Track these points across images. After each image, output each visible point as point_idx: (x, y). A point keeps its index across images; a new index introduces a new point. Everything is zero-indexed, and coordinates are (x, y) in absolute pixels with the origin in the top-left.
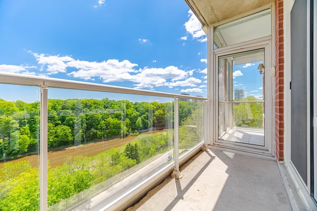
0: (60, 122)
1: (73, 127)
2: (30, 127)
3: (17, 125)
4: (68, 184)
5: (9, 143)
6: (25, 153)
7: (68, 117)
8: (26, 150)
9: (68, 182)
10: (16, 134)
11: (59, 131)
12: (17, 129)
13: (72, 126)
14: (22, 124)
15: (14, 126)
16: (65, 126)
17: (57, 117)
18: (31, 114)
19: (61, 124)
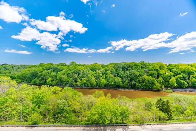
1: (123, 79)
2: (105, 76)
3: (101, 75)
4: (117, 111)
5: (99, 82)
6: (103, 87)
7: (120, 72)
10: (101, 78)
11: (116, 80)
12: (102, 76)
14: (103, 74)
15: (100, 75)
16: (119, 77)
17: (115, 72)
18: (106, 70)
19: (117, 76)
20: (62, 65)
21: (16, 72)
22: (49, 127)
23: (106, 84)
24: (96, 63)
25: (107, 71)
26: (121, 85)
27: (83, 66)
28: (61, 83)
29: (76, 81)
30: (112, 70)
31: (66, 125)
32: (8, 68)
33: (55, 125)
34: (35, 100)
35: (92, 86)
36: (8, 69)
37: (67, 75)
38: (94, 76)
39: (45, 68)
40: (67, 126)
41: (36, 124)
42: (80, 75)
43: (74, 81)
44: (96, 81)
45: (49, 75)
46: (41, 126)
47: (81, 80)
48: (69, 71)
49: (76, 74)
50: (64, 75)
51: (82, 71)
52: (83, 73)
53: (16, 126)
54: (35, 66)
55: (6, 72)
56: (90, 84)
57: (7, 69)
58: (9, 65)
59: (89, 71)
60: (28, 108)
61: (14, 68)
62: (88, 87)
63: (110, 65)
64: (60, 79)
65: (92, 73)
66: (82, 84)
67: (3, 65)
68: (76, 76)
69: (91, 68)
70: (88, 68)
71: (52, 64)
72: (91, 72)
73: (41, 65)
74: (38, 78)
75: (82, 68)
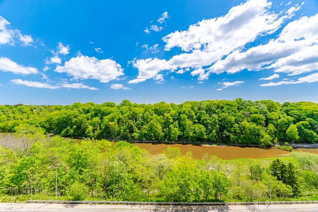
0: (197, 121)
1: (207, 127)
2: (178, 122)
3: (171, 121)
4: (208, 181)
5: (169, 132)
6: (176, 141)
7: (203, 117)
8: (177, 139)
9: (208, 178)
10: (171, 126)
11: (196, 128)
12: (173, 123)
13: (206, 125)
14: (174, 120)
15: (170, 121)
16: (201, 125)
17: (195, 116)
18: (178, 113)
19: (198, 123)
20: (108, 106)
21: (38, 117)
22: (99, 205)
23: (180, 136)
24: (162, 103)
25: (182, 115)
26: (205, 137)
27: (142, 106)
28: (108, 134)
29: (132, 131)
30: (189, 113)
31: (126, 202)
32: (25, 111)
33: (109, 202)
34: (74, 162)
35: (158, 139)
36: (26, 113)
37: (118, 121)
38: (159, 122)
39: (82, 111)
40: (127, 204)
41: (79, 200)
42: (138, 122)
43: (128, 130)
44: (163, 131)
45: (89, 121)
46: (86, 203)
47: (139, 129)
48: (120, 115)
49: (132, 119)
50: (112, 121)
51: (141, 115)
52: (142, 118)
53: (48, 202)
54: (67, 108)
55: (22, 117)
56: (154, 135)
57: (23, 112)
58: (26, 106)
59: (152, 115)
60: (65, 174)
61: (34, 110)
62: (152, 140)
63: (186, 105)
64: (107, 127)
65: (157, 118)
66: (141, 136)
67: (18, 105)
68: (132, 122)
69: (155, 109)
70: (150, 110)
71: (92, 105)
72: (155, 115)
73: (75, 106)
74: (71, 127)
75: (140, 110)
